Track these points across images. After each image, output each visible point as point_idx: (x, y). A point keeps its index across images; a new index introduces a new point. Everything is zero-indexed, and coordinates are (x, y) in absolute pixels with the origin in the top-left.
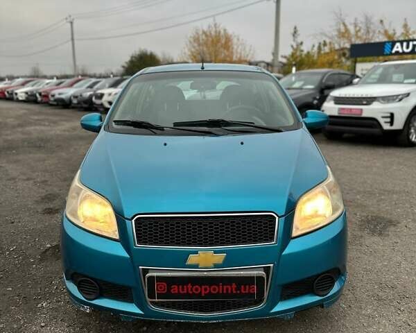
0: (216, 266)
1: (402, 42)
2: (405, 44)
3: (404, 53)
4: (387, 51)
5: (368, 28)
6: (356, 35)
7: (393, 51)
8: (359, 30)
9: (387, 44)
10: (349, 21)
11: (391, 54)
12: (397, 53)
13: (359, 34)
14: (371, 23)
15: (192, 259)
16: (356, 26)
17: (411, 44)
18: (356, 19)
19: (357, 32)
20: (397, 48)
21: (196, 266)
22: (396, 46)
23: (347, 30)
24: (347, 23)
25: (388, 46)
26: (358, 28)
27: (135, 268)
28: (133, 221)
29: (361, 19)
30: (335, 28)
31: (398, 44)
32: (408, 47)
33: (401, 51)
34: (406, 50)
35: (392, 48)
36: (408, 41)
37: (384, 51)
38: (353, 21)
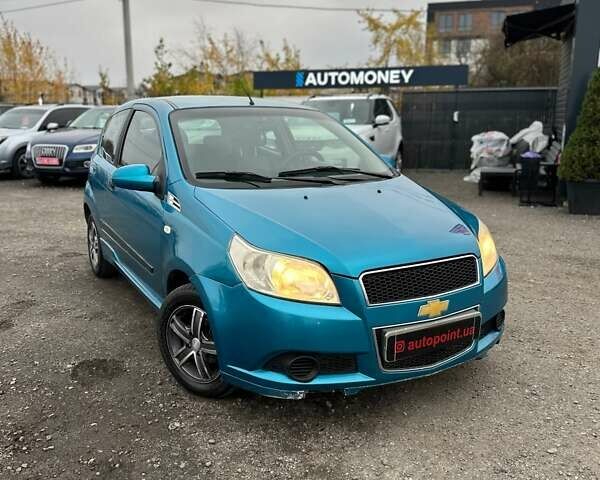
0: (443, 313)
1: (315, 72)
2: (319, 75)
3: (318, 86)
4: (299, 82)
5: (240, 48)
6: (228, 56)
7: (307, 84)
8: (231, 50)
9: (299, 74)
10: (217, 38)
11: (304, 87)
12: (311, 85)
13: (231, 55)
14: (243, 42)
15: (423, 310)
16: (226, 45)
17: (326, 75)
18: (226, 35)
19: (228, 52)
20: (311, 79)
21: (427, 317)
22: (309, 77)
23: (214, 49)
24: (214, 41)
25: (300, 76)
26: (229, 49)
27: (368, 329)
28: (360, 279)
29: (232, 36)
30: (197, 44)
31: (311, 75)
32: (322, 79)
33: (315, 84)
34: (321, 83)
35: (305, 80)
36: (323, 72)
37: (295, 83)
38: (221, 38)
